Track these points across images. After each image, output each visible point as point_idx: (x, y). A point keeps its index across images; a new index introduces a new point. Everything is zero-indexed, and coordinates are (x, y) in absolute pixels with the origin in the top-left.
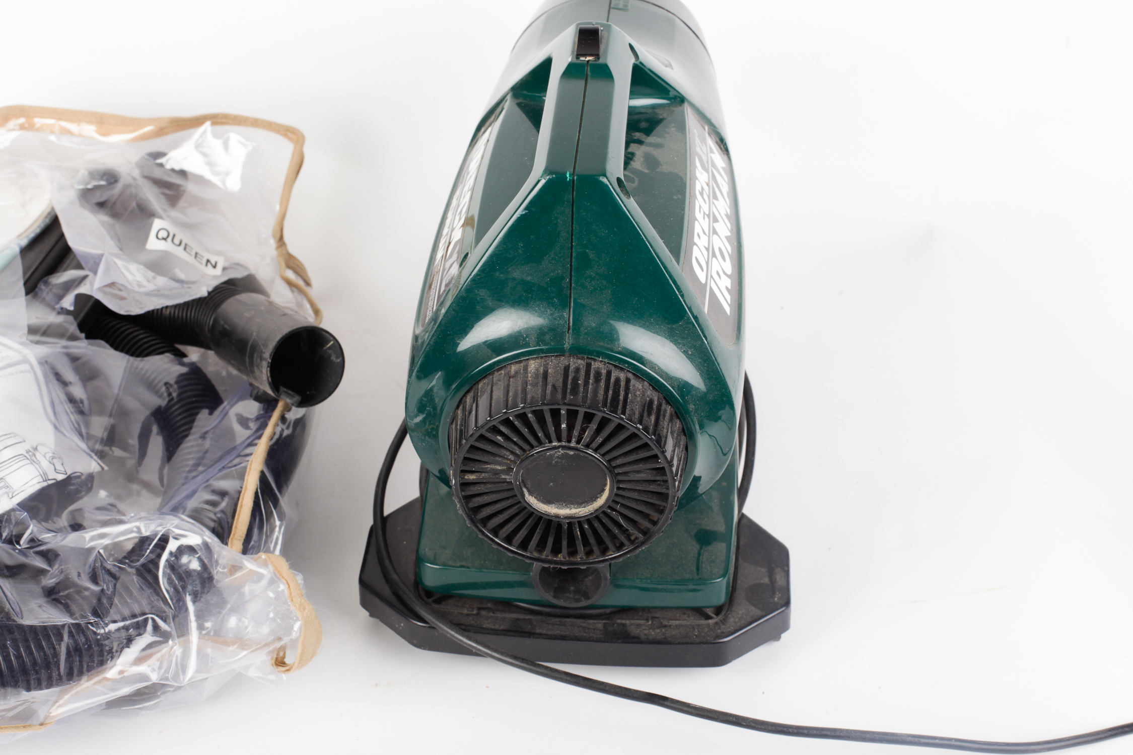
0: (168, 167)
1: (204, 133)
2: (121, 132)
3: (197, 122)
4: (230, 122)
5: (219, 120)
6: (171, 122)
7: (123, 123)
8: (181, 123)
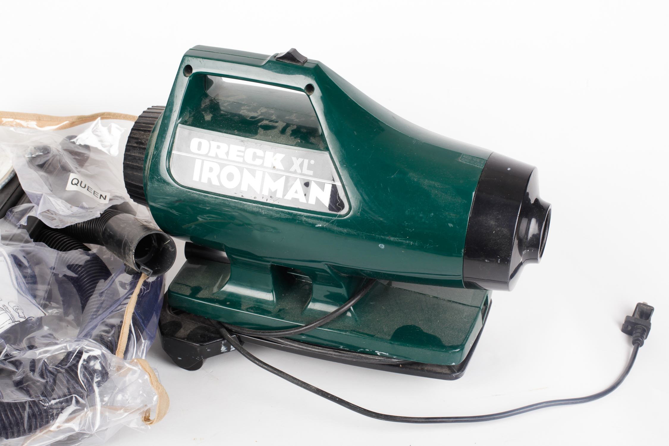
0: (78, 143)
1: (97, 123)
2: (50, 125)
3: (92, 118)
4: (112, 117)
5: (105, 116)
6: (79, 119)
7: (52, 120)
8: (84, 119)
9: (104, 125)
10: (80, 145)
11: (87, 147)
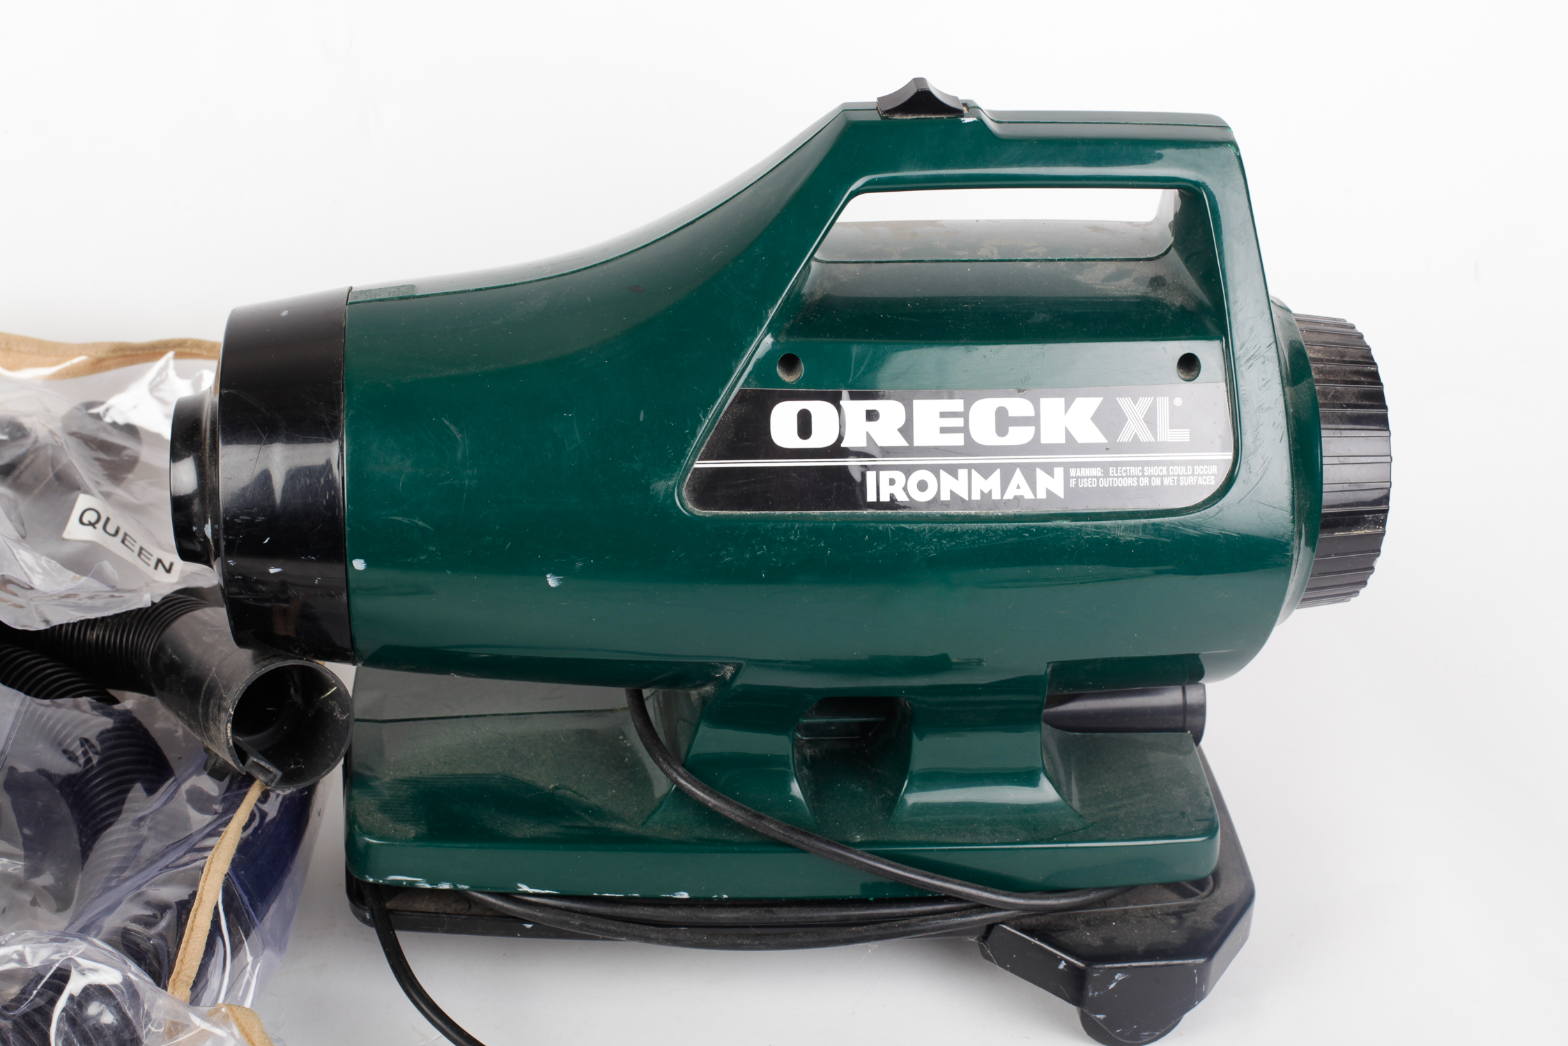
0: (108, 419)
1: (165, 368)
2: (36, 365)
3: (152, 352)
4: (205, 353)
5: (187, 350)
6: (114, 351)
7: (41, 350)
8: (129, 353)
9: (181, 375)
10: (114, 424)
11: (131, 430)
